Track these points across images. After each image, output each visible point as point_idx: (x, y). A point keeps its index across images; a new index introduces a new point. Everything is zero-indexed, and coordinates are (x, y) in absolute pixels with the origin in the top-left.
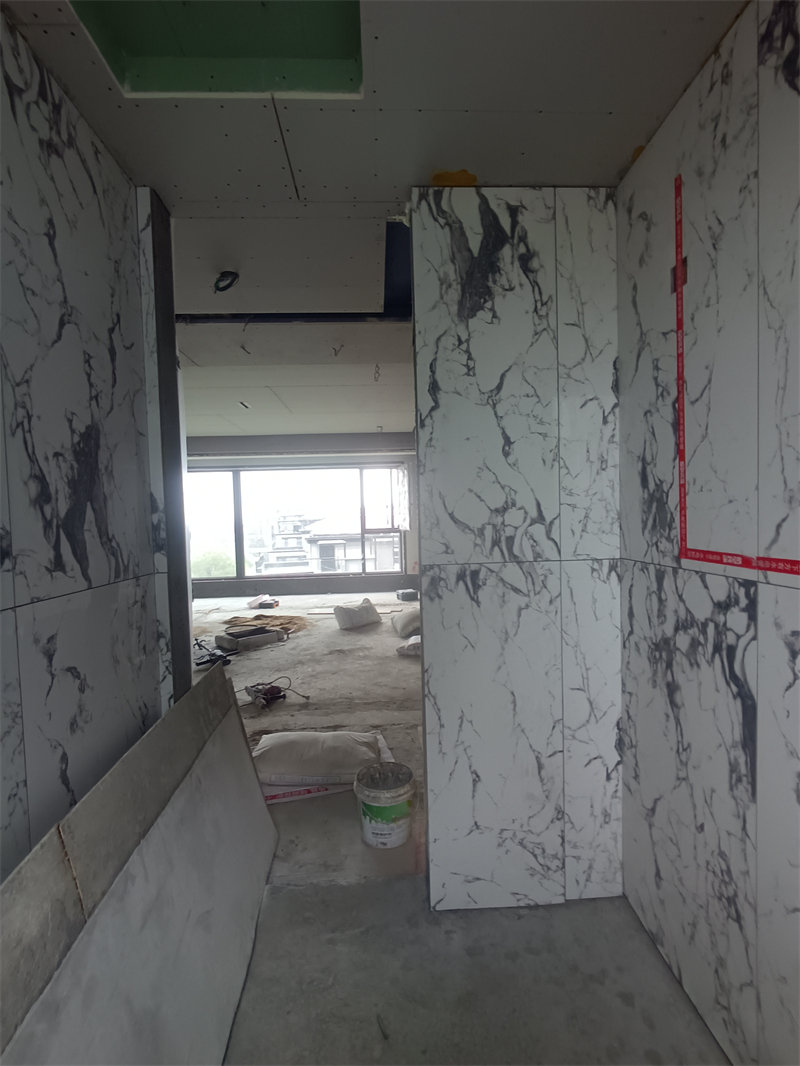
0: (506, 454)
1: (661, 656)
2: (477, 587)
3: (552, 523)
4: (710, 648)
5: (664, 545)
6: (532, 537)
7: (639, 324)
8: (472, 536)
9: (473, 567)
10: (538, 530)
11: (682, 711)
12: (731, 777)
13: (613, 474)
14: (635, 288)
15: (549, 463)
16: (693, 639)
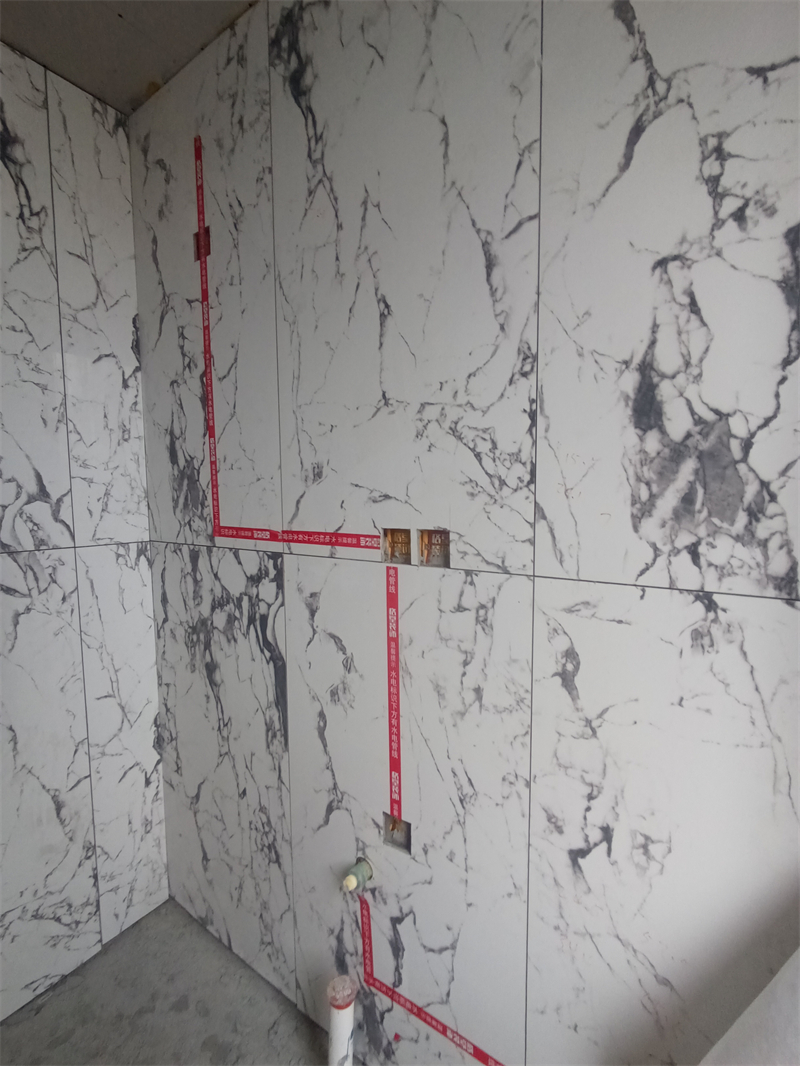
1: (199, 638)
3: (60, 501)
4: (245, 621)
5: (197, 524)
6: (30, 519)
7: (161, 283)
11: (221, 689)
12: (267, 736)
13: (136, 446)
14: (155, 241)
15: (52, 424)
16: (229, 615)
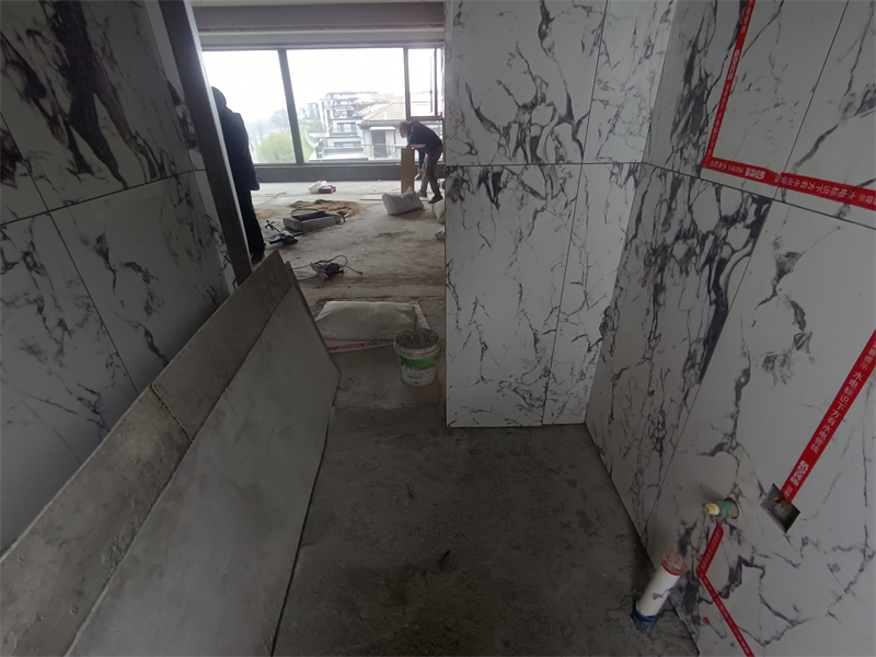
0: (542, 36)
1: (656, 260)
2: (498, 190)
3: (580, 122)
4: (703, 259)
5: (690, 152)
6: (557, 138)
8: (497, 136)
9: (496, 169)
10: (565, 130)
11: (661, 309)
12: (686, 363)
13: (657, 61)
15: (588, 47)
16: (690, 249)
